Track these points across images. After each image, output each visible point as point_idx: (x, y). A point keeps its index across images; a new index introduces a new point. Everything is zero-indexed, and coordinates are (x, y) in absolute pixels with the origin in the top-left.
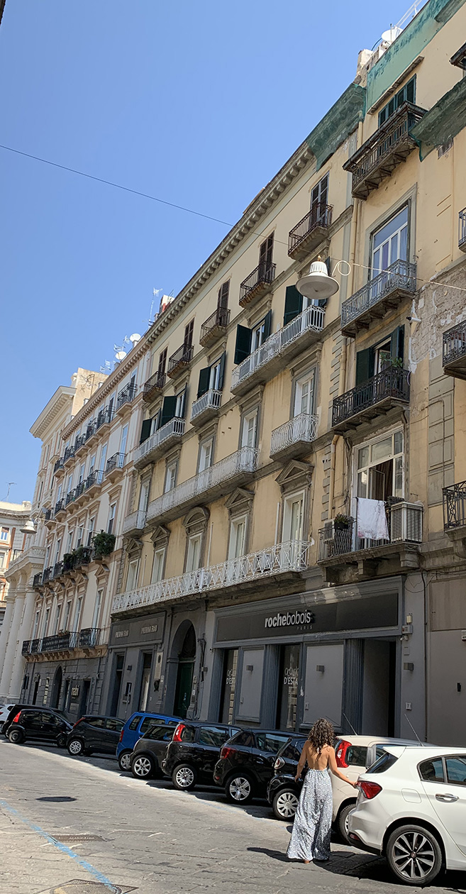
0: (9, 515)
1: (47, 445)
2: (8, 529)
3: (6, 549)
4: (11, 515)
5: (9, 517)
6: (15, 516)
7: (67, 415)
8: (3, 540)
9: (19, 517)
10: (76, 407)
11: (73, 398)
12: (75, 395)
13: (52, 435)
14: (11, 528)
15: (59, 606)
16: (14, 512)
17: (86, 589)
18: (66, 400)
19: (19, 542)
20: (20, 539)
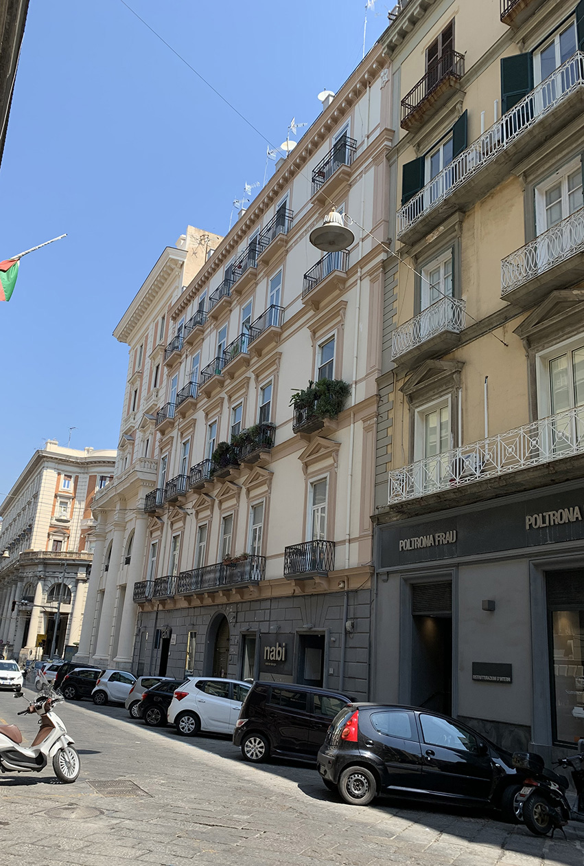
0: (71, 462)
1: (138, 347)
2: (70, 477)
3: (69, 498)
4: (73, 462)
5: (72, 464)
6: (77, 463)
7: (175, 289)
8: (66, 488)
9: (82, 463)
10: (188, 277)
11: (182, 265)
12: (185, 261)
13: (147, 329)
14: (74, 476)
15: (201, 528)
16: (77, 458)
17: (270, 488)
18: (172, 270)
19: (82, 491)
20: (83, 487)
